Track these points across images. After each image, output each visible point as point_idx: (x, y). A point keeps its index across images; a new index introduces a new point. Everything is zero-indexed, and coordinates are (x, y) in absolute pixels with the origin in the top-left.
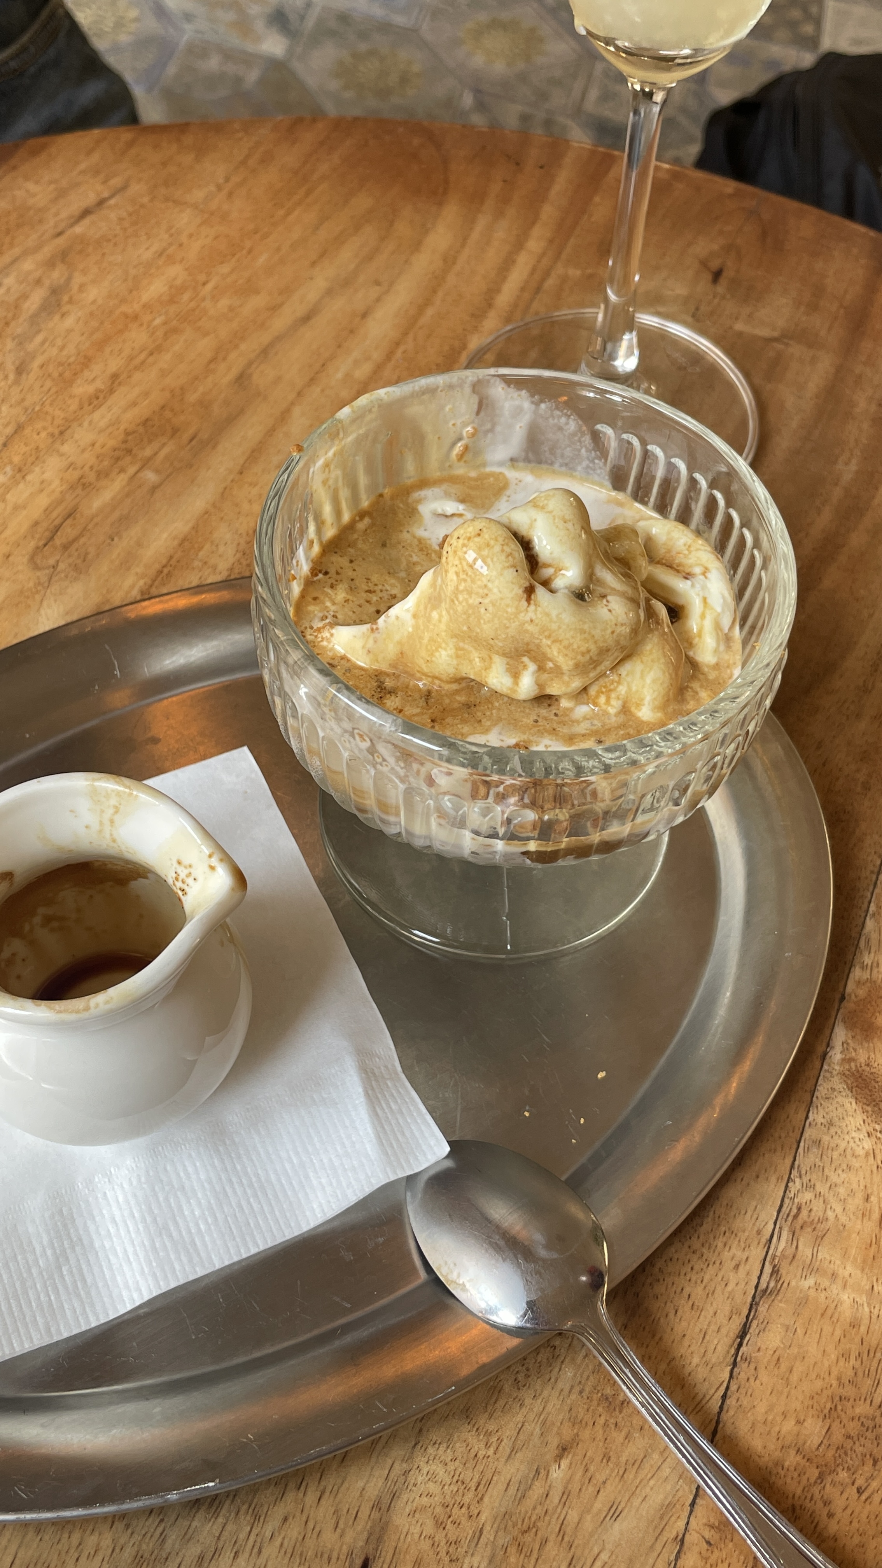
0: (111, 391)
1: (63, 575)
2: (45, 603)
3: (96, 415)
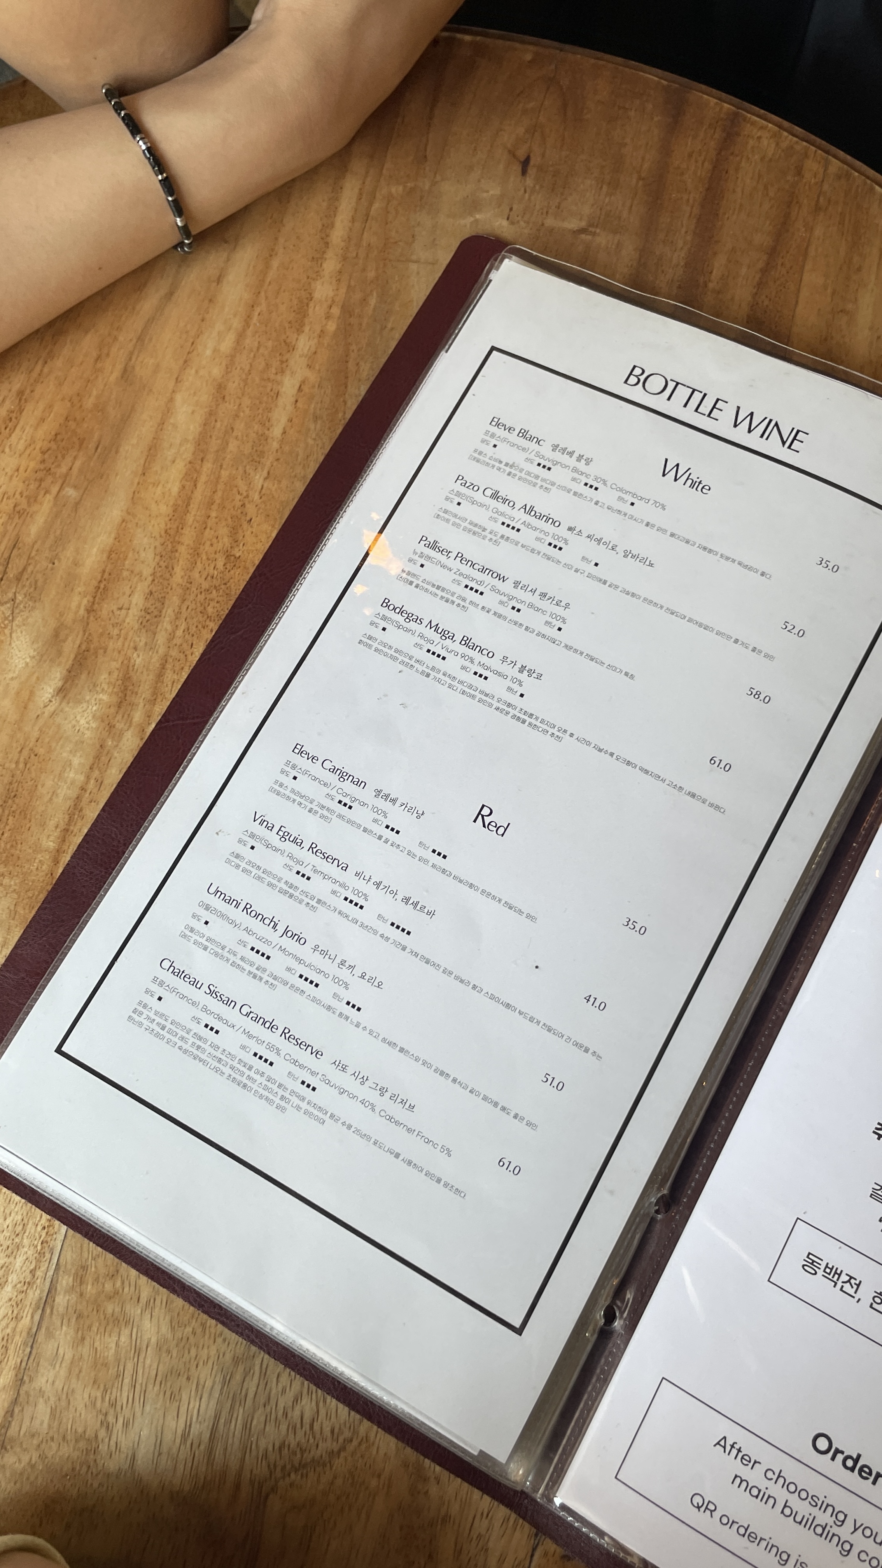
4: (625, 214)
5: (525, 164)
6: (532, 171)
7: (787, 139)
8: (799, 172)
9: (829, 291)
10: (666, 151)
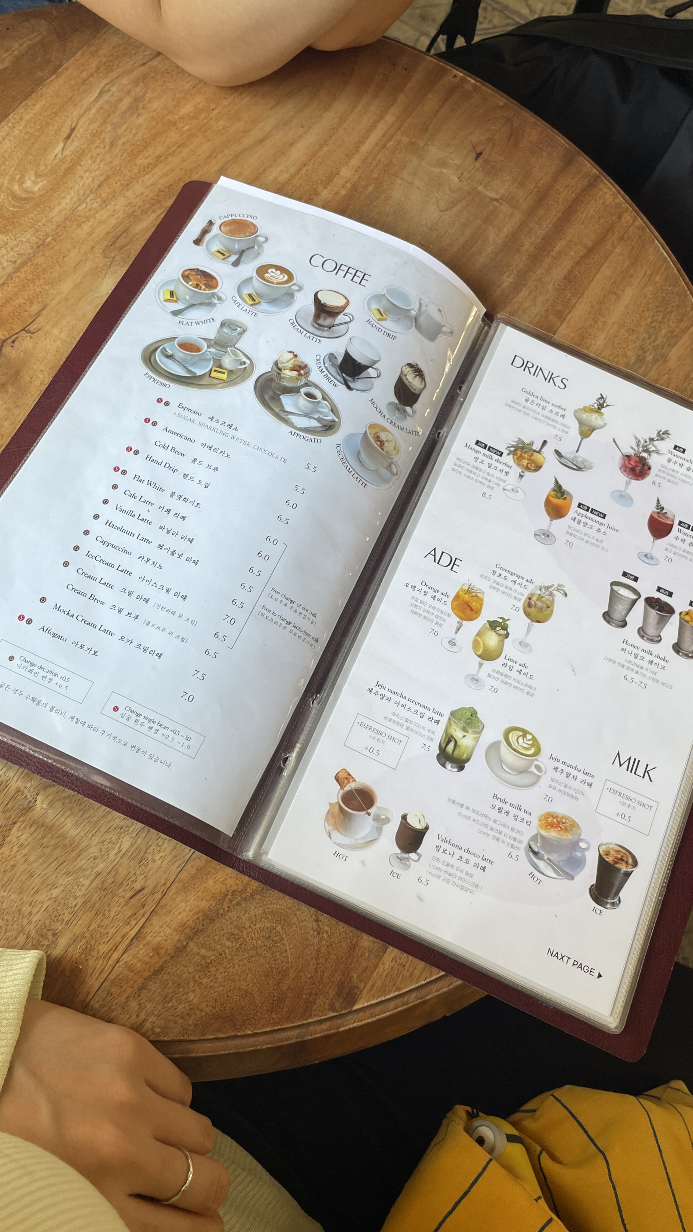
0: (156, 166)
1: (117, 263)
2: (107, 276)
3: (146, 177)
4: (521, 201)
5: (479, 155)
6: (480, 160)
7: (620, 199)
8: (619, 218)
9: (612, 281)
10: (555, 178)
